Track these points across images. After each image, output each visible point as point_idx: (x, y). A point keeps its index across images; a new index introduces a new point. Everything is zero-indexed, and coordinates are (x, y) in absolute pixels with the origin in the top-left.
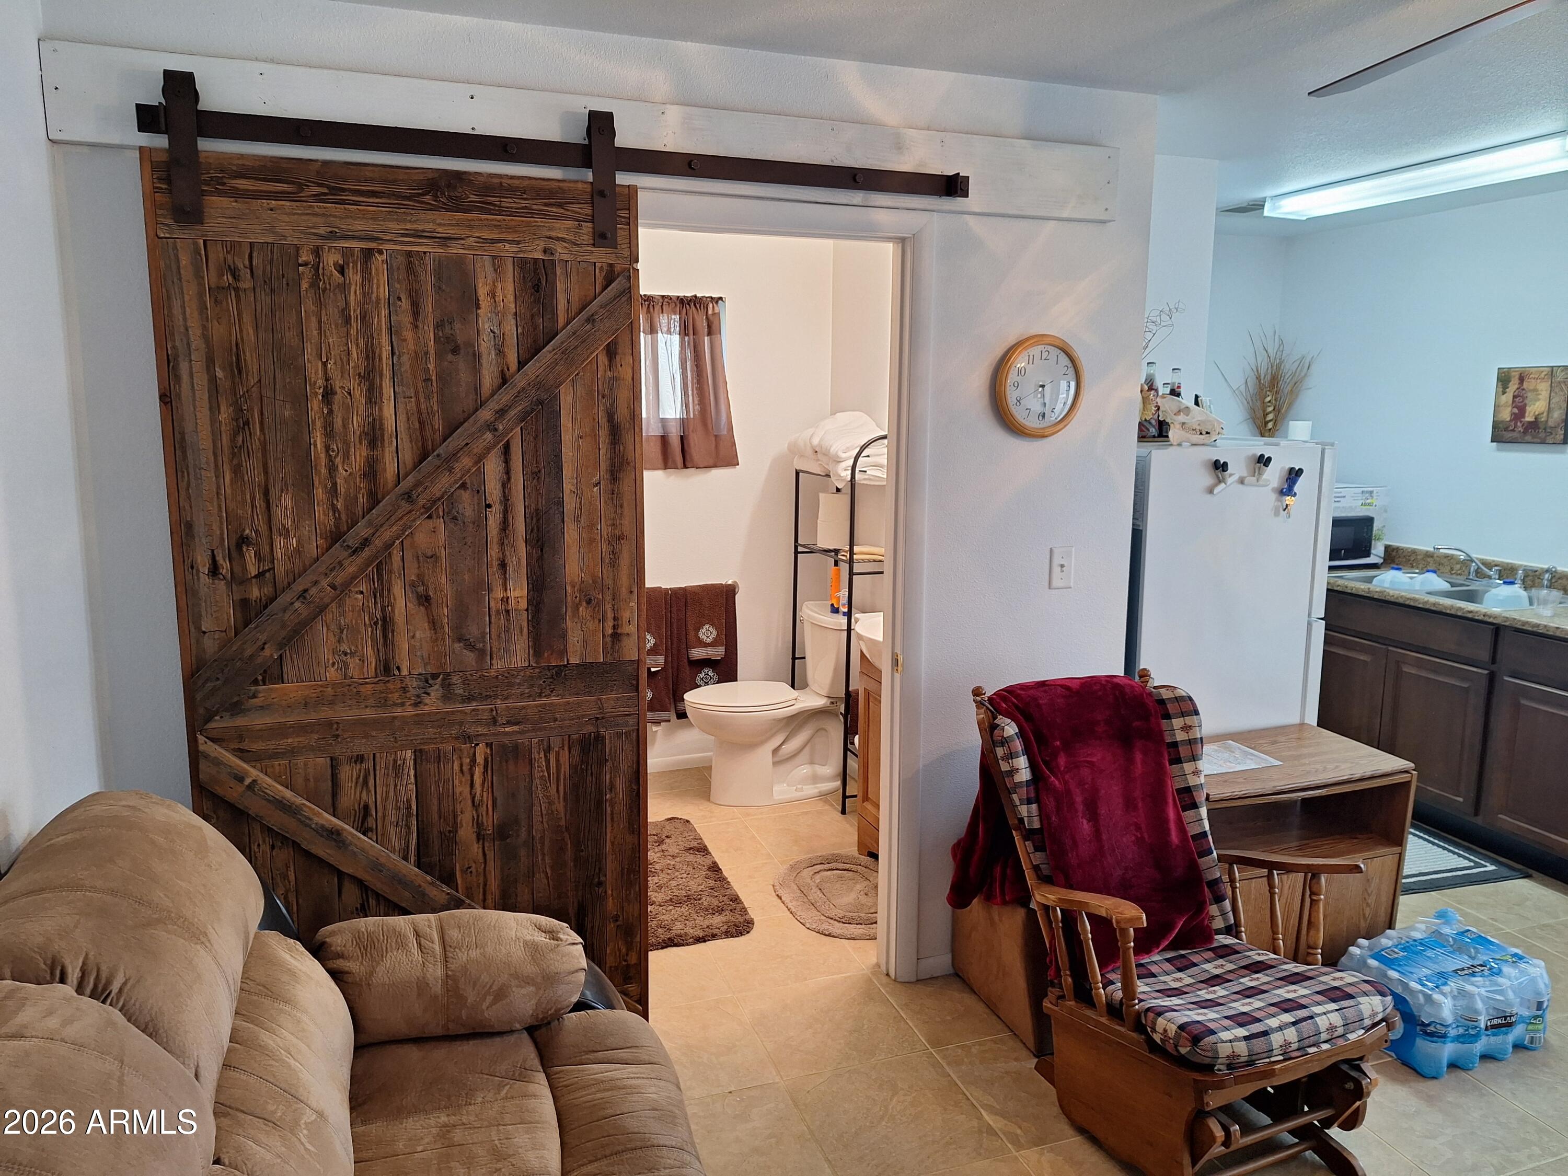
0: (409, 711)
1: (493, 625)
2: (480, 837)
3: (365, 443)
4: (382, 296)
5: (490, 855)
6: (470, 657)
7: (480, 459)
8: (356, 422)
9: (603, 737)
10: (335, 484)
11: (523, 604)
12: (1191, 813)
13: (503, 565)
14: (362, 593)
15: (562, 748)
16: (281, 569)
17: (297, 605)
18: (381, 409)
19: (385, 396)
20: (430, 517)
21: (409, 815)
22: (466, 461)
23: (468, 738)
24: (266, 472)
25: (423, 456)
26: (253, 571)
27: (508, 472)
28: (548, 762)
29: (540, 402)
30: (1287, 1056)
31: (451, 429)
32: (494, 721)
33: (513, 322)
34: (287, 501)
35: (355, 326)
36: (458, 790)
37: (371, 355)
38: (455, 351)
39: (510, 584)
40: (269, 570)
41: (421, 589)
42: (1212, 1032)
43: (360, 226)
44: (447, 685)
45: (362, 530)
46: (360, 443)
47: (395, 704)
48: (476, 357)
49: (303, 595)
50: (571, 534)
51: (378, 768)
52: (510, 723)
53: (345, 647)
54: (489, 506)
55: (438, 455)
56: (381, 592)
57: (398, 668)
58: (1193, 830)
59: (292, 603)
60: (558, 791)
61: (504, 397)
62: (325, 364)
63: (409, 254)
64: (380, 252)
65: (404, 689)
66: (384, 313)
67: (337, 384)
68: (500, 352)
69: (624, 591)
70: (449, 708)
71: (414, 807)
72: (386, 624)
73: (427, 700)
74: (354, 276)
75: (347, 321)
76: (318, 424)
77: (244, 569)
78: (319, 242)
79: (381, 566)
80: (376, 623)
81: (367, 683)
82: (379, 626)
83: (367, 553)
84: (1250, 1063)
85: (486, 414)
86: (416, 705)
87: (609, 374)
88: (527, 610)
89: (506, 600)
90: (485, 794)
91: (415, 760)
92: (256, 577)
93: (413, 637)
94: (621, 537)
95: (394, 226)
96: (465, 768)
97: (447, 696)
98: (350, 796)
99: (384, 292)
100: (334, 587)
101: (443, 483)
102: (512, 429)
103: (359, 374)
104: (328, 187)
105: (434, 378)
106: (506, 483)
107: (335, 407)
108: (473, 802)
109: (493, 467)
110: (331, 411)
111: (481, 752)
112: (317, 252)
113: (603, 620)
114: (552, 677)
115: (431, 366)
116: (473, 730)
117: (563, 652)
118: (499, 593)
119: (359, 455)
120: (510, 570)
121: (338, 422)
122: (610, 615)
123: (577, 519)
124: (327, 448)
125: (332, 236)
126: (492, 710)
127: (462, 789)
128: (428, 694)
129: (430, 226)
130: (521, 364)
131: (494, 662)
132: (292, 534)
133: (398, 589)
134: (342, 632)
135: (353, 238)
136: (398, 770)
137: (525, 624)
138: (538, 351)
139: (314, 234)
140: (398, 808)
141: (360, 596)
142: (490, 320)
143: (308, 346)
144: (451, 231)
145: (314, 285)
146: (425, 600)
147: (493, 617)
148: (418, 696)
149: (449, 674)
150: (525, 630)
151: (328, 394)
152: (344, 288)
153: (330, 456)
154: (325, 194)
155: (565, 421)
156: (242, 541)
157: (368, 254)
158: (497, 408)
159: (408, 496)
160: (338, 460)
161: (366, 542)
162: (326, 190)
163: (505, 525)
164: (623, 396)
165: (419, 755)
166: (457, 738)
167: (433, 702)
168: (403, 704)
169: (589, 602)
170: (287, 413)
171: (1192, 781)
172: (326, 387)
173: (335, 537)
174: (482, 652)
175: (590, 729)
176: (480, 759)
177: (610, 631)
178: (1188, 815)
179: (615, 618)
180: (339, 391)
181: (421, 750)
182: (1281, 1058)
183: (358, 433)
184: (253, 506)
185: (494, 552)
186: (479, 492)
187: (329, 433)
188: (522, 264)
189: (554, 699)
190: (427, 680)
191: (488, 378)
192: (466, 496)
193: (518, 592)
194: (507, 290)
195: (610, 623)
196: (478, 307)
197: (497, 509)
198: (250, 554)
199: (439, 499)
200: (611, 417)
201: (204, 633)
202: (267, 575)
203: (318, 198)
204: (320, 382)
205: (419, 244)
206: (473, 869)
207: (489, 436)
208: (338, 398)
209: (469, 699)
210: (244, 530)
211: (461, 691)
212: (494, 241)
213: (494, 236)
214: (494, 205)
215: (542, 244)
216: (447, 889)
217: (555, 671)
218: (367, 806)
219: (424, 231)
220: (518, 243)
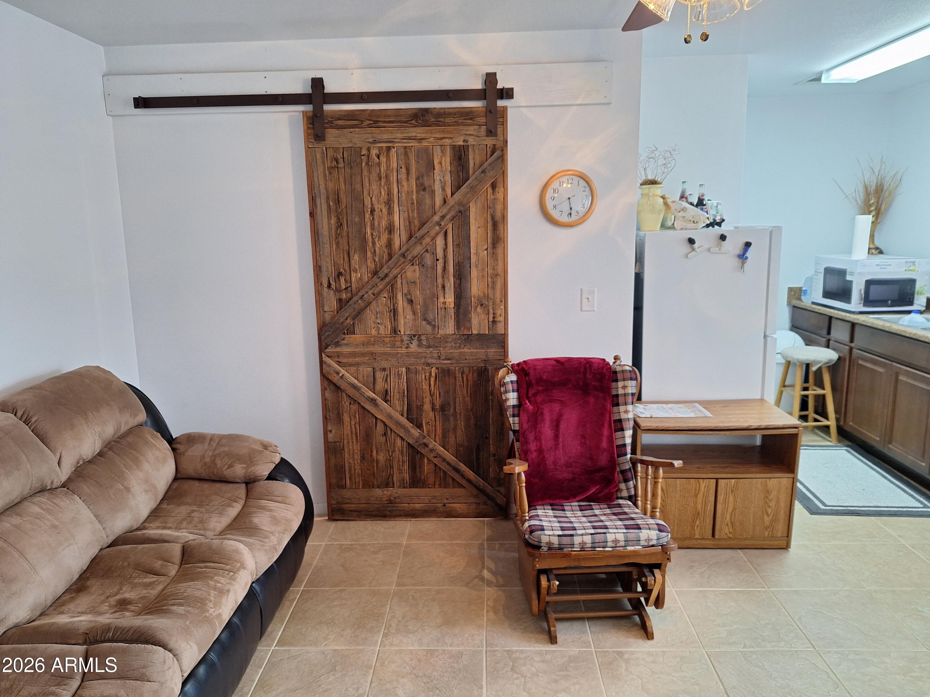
0: (404, 350)
1: (439, 314)
2: (433, 409)
3: (387, 232)
4: (394, 167)
5: (437, 417)
6: (429, 328)
7: (434, 238)
8: (384, 223)
9: (488, 369)
10: (375, 250)
11: (452, 305)
13: (443, 287)
14: (385, 297)
15: (470, 372)
16: (354, 286)
17: (360, 301)
18: (393, 217)
19: (395, 211)
20: (413, 265)
21: (404, 396)
22: (427, 240)
23: (428, 365)
24: (349, 245)
25: (411, 237)
26: (344, 287)
27: (446, 244)
28: (463, 378)
29: (460, 212)
30: (582, 549)
31: (422, 225)
32: (439, 358)
33: (450, 175)
34: (356, 257)
35: (383, 181)
36: (424, 387)
37: (389, 194)
38: (424, 190)
39: (446, 296)
40: (349, 287)
41: (409, 297)
42: (543, 530)
43: (385, 137)
44: (419, 340)
45: (385, 270)
46: (385, 232)
47: (398, 347)
48: (433, 192)
49: (362, 297)
50: (474, 273)
51: (391, 374)
52: (446, 359)
53: (378, 321)
54: (438, 260)
55: (416, 237)
56: (393, 297)
57: (400, 331)
59: (358, 301)
60: (467, 392)
61: (445, 211)
62: (371, 198)
63: (405, 147)
64: (394, 147)
65: (402, 341)
66: (395, 174)
67: (376, 206)
68: (443, 189)
69: (498, 301)
70: (420, 350)
71: (406, 393)
72: (394, 312)
73: (411, 346)
74: (383, 159)
75: (380, 179)
76: (369, 224)
77: (340, 286)
78: (369, 145)
79: (393, 286)
80: (391, 311)
81: (387, 337)
82: (392, 312)
83: (387, 280)
85: (436, 218)
86: (407, 348)
87: (492, 197)
88: (454, 308)
89: (444, 303)
90: (435, 390)
91: (406, 372)
92: (345, 289)
93: (406, 318)
94: (497, 275)
95: (399, 135)
96: (427, 377)
97: (420, 345)
98: (380, 385)
99: (395, 165)
100: (374, 294)
101: (418, 249)
102: (447, 225)
103: (385, 202)
104: (373, 121)
105: (415, 202)
106: (445, 250)
107: (375, 217)
108: (430, 393)
109: (440, 241)
110: (373, 218)
111: (434, 371)
112: (369, 149)
113: (488, 313)
114: (465, 340)
115: (414, 197)
116: (430, 361)
117: (470, 328)
118: (441, 300)
119: (384, 237)
120: (446, 288)
121: (376, 223)
122: (491, 311)
123: (477, 266)
124: (372, 235)
125: (375, 142)
126: (438, 352)
127: (425, 387)
128: (412, 343)
129: (414, 134)
130: (452, 194)
131: (439, 331)
132: (358, 271)
133: (399, 296)
134: (377, 314)
135: (383, 142)
136: (399, 376)
137: (453, 315)
138: (460, 188)
139: (368, 142)
140: (399, 393)
141: (384, 299)
142: (439, 174)
143: (365, 192)
144: (423, 136)
145: (367, 164)
146: (411, 302)
147: (439, 311)
148: (408, 344)
149: (420, 335)
150: (453, 317)
151: (372, 211)
152: (379, 164)
153: (373, 238)
154: (372, 124)
155: (472, 220)
156: (340, 274)
157: (389, 149)
158: (441, 215)
159: (403, 255)
160: (376, 240)
161: (386, 275)
162: (372, 122)
163: (444, 269)
164: (499, 207)
165: (408, 369)
166: (424, 364)
167: (414, 347)
168: (401, 347)
169: (482, 305)
170: (357, 220)
171: (623, 416)
172: (371, 208)
173: (375, 273)
174: (434, 326)
175: (483, 365)
176: (433, 374)
177: (491, 319)
178: (619, 434)
179: (494, 314)
180: (377, 209)
181: (409, 368)
182: (579, 549)
183: (384, 228)
184: (344, 259)
185: (440, 281)
186: (434, 253)
187: (373, 228)
188: (453, 147)
189: (466, 350)
190: (412, 337)
191: (438, 201)
192: (428, 255)
193: (450, 299)
194: (447, 160)
195: (491, 316)
196: (434, 169)
197: (441, 261)
198: (342, 279)
199: (416, 257)
200: (493, 218)
201: (325, 312)
202: (349, 288)
203: (369, 126)
204: (370, 206)
205: (410, 143)
206: (430, 423)
207: (437, 228)
208: (376, 213)
209: (429, 347)
210: (340, 270)
211: (425, 343)
212: (442, 139)
213: (442, 136)
214: (442, 122)
215: (462, 138)
216: (419, 431)
217: (466, 337)
218: (387, 390)
219: (412, 137)
220: (452, 138)
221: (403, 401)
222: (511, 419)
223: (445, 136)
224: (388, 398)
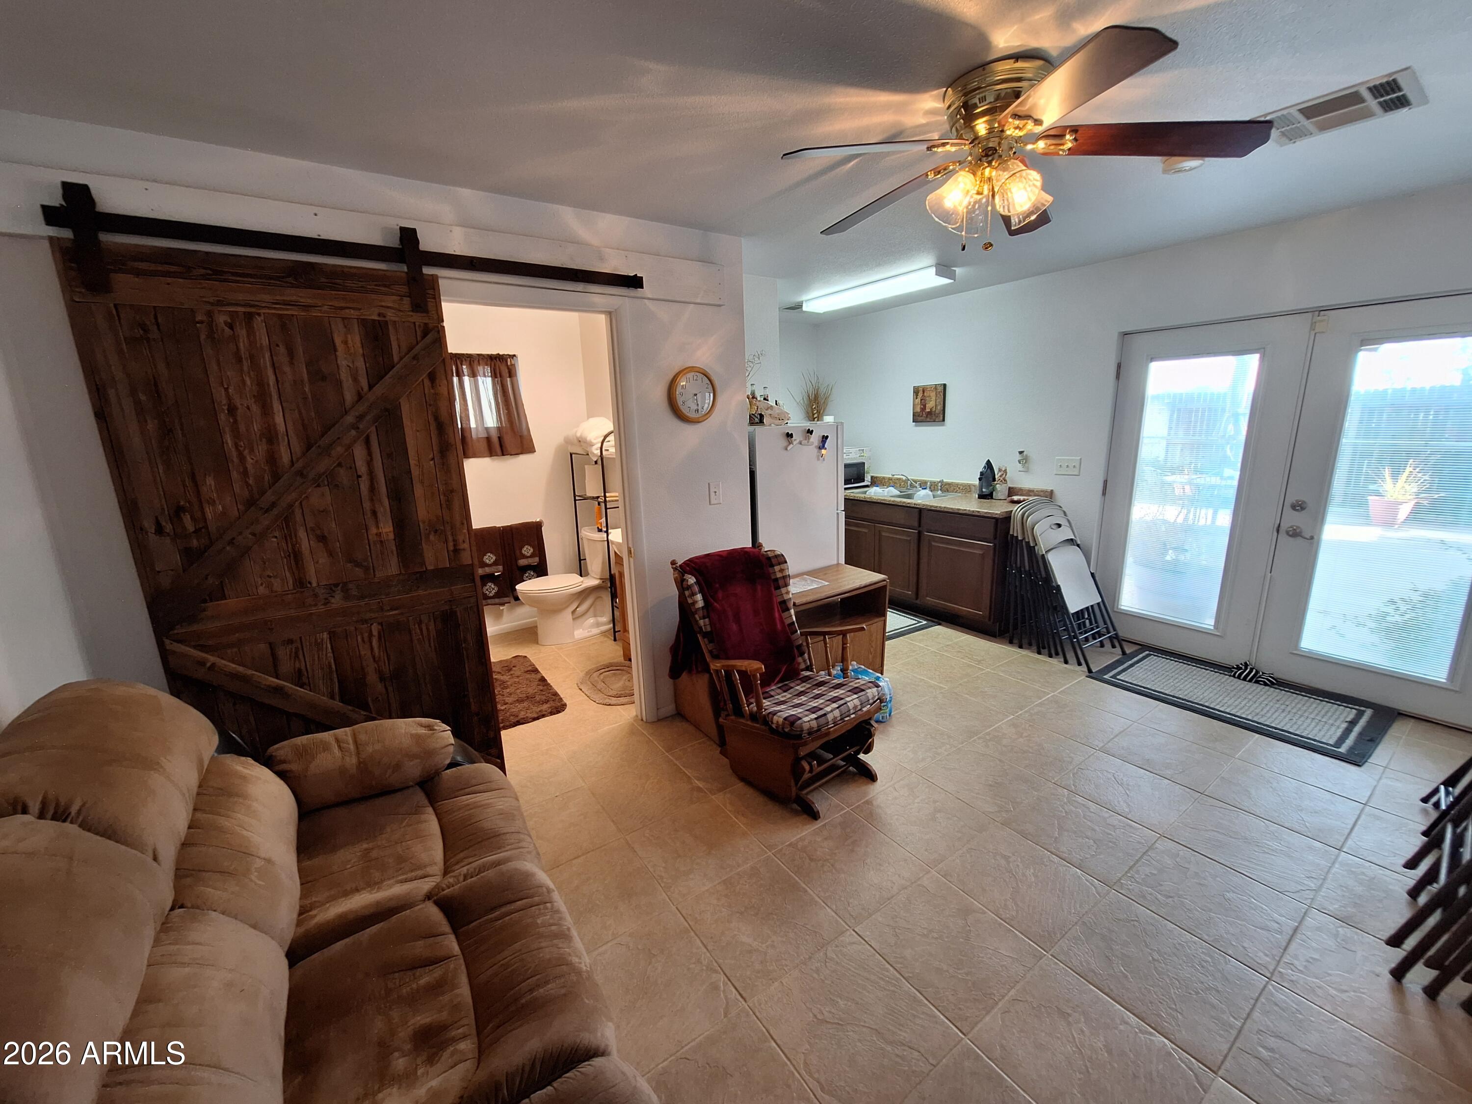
0: (321, 608)
1: (372, 552)
2: (382, 679)
3: (264, 440)
4: (264, 344)
5: (390, 689)
6: (359, 572)
7: (349, 447)
8: (256, 427)
9: (456, 612)
10: (245, 469)
11: (392, 536)
12: (787, 612)
13: (374, 513)
14: (276, 537)
15: (430, 620)
16: (212, 527)
17: (228, 548)
18: (273, 419)
19: (275, 410)
20: (319, 486)
21: (331, 672)
22: (339, 449)
23: (365, 621)
24: (191, 464)
25: (309, 447)
26: (191, 528)
27: (370, 454)
28: (421, 630)
29: (387, 410)
30: (836, 724)
31: (326, 429)
32: (382, 609)
33: (362, 359)
34: (210, 481)
35: (246, 365)
36: (363, 653)
37: (261, 384)
38: (324, 378)
39: (381, 525)
40: (203, 527)
41: (318, 532)
42: (800, 719)
43: (240, 297)
44: (345, 590)
45: (269, 497)
46: (261, 441)
47: (310, 605)
48: (339, 384)
49: (231, 542)
50: (418, 491)
51: (304, 646)
52: (392, 609)
53: (269, 573)
54: (359, 477)
55: (319, 446)
56: (290, 536)
57: (310, 583)
58: (787, 622)
59: (224, 548)
60: (430, 646)
61: (361, 408)
62: (226, 389)
63: (280, 316)
64: (259, 314)
65: (316, 595)
66: (267, 355)
67: (237, 402)
68: (355, 380)
69: (458, 524)
70: (350, 604)
71: (333, 667)
72: (296, 556)
73: (333, 600)
74: (241, 331)
75: (240, 360)
76: (227, 429)
77: (184, 528)
78: (209, 307)
79: (287, 520)
80: (289, 556)
81: (288, 594)
82: (292, 557)
83: (275, 511)
84: (819, 730)
85: (350, 419)
86: (325, 604)
87: (432, 391)
88: (395, 539)
89: (379, 535)
90: (382, 653)
91: (330, 638)
92: (194, 532)
93: (317, 562)
94: (452, 491)
95: (267, 298)
96: (366, 639)
97: (347, 597)
98: (286, 665)
99: (265, 341)
100: (254, 534)
101: (324, 465)
102: (369, 428)
103: (254, 396)
104: (212, 270)
105: (310, 397)
106: (370, 463)
107: (239, 418)
108: (374, 657)
109: (359, 452)
110: (236, 421)
111: (375, 629)
112: (210, 314)
113: (446, 541)
114: (417, 579)
115: (307, 389)
116: (368, 616)
117: (423, 563)
118: (373, 530)
119: (261, 449)
120: (380, 515)
121: (242, 428)
122: (450, 538)
123: (422, 482)
124: (236, 446)
125: (220, 303)
126: (379, 602)
127: (365, 652)
128: (334, 597)
129: (294, 298)
130: (371, 387)
131: (377, 573)
132: (217, 502)
133: (302, 534)
134: (265, 563)
135: (237, 305)
136: (319, 645)
137: (394, 548)
138: (382, 378)
139: (206, 302)
140: (322, 669)
141: (275, 540)
142: (345, 358)
143: (212, 379)
144: (310, 301)
145: (210, 336)
146: (322, 539)
147: (372, 546)
148: (326, 599)
149: (345, 584)
150: (395, 552)
151: (232, 410)
152: (234, 339)
153: (240, 450)
154: (211, 275)
155: (406, 422)
156: (178, 511)
157: (249, 317)
158: (357, 414)
159: (300, 473)
160: (246, 452)
161: (273, 505)
162: (210, 272)
163: (372, 489)
164: (443, 405)
165: (332, 635)
166: (357, 622)
167: (337, 601)
168: (316, 605)
169: (436, 532)
170: (202, 424)
171: (786, 597)
172: (229, 405)
173: (251, 503)
174: (367, 569)
175: (447, 607)
176: (375, 633)
177: (451, 548)
178: (785, 615)
179: (454, 540)
180: (240, 406)
181: (334, 632)
182: (833, 725)
183: (258, 435)
184: (184, 486)
185: (367, 505)
186: (353, 468)
187: (236, 435)
188: (363, 322)
189: (421, 592)
190: (331, 588)
191: (349, 396)
192: (342, 471)
193: (387, 529)
194: (356, 340)
195: (451, 544)
196: (335, 350)
197: (365, 478)
198: (187, 519)
199: (324, 473)
200: (436, 418)
201: (159, 572)
202: (203, 530)
203: (204, 277)
204: (224, 402)
205: (287, 310)
206: (380, 699)
207: (353, 432)
208: (240, 412)
209: (362, 597)
210: (179, 502)
211: (355, 593)
212: (342, 308)
213: (343, 305)
214: (340, 285)
215: (377, 311)
216: (363, 713)
217: (418, 575)
218: (300, 670)
219: (292, 301)
220: (360, 309)
221: (331, 680)
222: (701, 622)
223: (348, 305)
224: (305, 680)
